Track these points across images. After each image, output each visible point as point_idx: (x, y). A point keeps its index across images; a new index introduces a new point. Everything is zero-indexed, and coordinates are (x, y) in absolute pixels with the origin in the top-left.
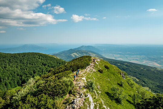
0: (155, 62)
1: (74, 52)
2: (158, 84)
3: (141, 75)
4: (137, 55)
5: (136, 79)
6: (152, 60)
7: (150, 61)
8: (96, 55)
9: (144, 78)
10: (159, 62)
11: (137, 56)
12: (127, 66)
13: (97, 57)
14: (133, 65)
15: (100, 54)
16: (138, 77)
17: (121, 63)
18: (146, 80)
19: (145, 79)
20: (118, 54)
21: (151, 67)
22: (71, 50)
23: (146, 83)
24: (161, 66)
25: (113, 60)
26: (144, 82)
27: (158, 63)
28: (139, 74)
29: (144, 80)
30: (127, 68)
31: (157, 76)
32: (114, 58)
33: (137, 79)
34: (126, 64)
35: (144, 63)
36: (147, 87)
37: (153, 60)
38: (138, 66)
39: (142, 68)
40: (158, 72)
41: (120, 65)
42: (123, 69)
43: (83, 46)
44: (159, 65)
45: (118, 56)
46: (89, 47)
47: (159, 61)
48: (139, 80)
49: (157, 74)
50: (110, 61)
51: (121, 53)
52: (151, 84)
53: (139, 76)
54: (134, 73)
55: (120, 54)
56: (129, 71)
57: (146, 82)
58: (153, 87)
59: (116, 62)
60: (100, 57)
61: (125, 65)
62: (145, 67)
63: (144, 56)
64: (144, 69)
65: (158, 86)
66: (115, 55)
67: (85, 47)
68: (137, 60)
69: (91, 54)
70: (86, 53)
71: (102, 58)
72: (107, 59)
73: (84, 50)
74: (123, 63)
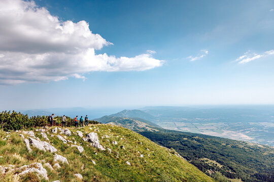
0: (242, 132)
1: (111, 121)
2: (256, 172)
3: (223, 155)
4: (212, 121)
5: (216, 165)
6: (236, 130)
7: (234, 131)
8: (146, 124)
9: (231, 162)
10: (247, 132)
11: (212, 124)
12: (198, 141)
13: (149, 127)
14: (209, 139)
15: (152, 122)
16: (219, 160)
17: (188, 137)
18: (234, 165)
19: (233, 163)
20: (181, 121)
21: (238, 142)
22: (106, 117)
23: (234, 171)
24: (252, 139)
25: (174, 131)
26: (231, 168)
27: (247, 134)
28: (221, 154)
29: (230, 165)
30: (199, 145)
31: (250, 156)
32: (176, 129)
33: (219, 165)
34: (197, 137)
35: (225, 134)
36: (238, 178)
37: (239, 130)
38: (217, 141)
39: (223, 144)
40: (251, 150)
41: (187, 141)
42: (193, 147)
43: (125, 110)
44: (248, 137)
45: (183, 124)
46: (134, 111)
47: (248, 130)
48: (222, 166)
49: (251, 154)
50: (171, 133)
51: (186, 119)
52: (243, 173)
53: (220, 158)
54: (211, 153)
55: (185, 121)
57: (235, 169)
58: (249, 178)
59: (181, 135)
60: (153, 128)
61: (195, 140)
62: (228, 141)
63: (223, 124)
64: (227, 145)
65: (256, 175)
66: (178, 124)
67: (129, 111)
68: (213, 130)
69: (138, 123)
70: (130, 122)
71: (157, 129)
72: (165, 130)
73: (126, 116)
74: (191, 136)
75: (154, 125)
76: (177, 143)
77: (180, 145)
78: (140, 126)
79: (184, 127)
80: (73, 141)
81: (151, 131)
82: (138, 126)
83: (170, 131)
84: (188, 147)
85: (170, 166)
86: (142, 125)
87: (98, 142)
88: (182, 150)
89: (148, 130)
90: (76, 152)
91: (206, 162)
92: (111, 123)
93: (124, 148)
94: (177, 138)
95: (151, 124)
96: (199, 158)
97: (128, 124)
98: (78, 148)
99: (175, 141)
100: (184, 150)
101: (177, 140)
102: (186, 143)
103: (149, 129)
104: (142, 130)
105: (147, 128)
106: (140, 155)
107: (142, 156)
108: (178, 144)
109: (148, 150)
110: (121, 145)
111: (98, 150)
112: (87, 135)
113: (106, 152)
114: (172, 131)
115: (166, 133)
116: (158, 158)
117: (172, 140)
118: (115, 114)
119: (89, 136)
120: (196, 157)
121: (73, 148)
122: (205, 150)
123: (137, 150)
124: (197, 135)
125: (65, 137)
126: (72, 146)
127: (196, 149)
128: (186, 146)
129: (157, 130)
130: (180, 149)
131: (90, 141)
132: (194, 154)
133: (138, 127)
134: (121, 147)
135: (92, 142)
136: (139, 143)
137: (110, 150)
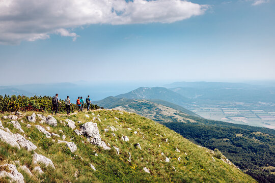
1: (118, 106)
8: (175, 111)
12: (260, 138)
13: (179, 115)
15: (186, 107)
17: (244, 132)
20: (233, 107)
22: (110, 99)
25: (221, 123)
30: (262, 146)
32: (224, 119)
34: (259, 133)
41: (241, 138)
42: (251, 148)
43: (141, 88)
45: (236, 112)
46: (156, 90)
50: (215, 125)
51: (242, 104)
55: (240, 107)
56: (269, 154)
59: (231, 129)
60: (187, 117)
61: (256, 137)
66: (228, 112)
67: (148, 90)
69: (162, 109)
70: (150, 107)
71: (194, 118)
72: (206, 121)
73: (143, 98)
74: (249, 131)
75: (188, 112)
76: (225, 142)
77: (229, 144)
78: (165, 113)
79: (238, 116)
80: (61, 134)
81: (183, 121)
82: (162, 113)
83: (214, 122)
84: (243, 148)
85: (213, 177)
86: (168, 112)
87: (98, 137)
88: (233, 152)
89: (178, 120)
90: (66, 151)
91: (272, 173)
92: (119, 108)
93: (139, 146)
94: (225, 133)
95: (182, 111)
96: (261, 165)
97: (146, 110)
98: (69, 145)
99: (223, 138)
100: (236, 153)
101: (226, 137)
102: (240, 141)
103: (180, 119)
104: (169, 121)
105: (177, 116)
106: (165, 159)
107: (168, 160)
108: (226, 144)
109: (178, 151)
110: (135, 143)
111: (100, 149)
112: (81, 126)
113: (111, 153)
114: (217, 122)
115: (207, 126)
116: (194, 163)
117: (217, 137)
118: (126, 95)
119: (84, 128)
120: (256, 164)
121: (61, 145)
122: (271, 153)
123: (160, 151)
124: (259, 129)
125: (48, 128)
126: (60, 142)
127: (256, 152)
128: (241, 146)
129: (192, 121)
130: (229, 151)
131: (86, 134)
132: (253, 159)
133: (161, 115)
134: (136, 145)
135: (90, 137)
136: (163, 140)
137: (117, 149)
